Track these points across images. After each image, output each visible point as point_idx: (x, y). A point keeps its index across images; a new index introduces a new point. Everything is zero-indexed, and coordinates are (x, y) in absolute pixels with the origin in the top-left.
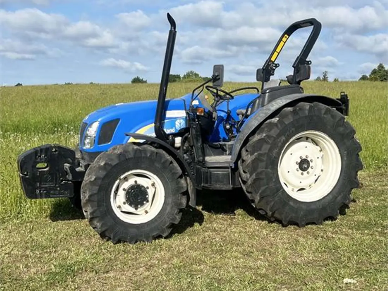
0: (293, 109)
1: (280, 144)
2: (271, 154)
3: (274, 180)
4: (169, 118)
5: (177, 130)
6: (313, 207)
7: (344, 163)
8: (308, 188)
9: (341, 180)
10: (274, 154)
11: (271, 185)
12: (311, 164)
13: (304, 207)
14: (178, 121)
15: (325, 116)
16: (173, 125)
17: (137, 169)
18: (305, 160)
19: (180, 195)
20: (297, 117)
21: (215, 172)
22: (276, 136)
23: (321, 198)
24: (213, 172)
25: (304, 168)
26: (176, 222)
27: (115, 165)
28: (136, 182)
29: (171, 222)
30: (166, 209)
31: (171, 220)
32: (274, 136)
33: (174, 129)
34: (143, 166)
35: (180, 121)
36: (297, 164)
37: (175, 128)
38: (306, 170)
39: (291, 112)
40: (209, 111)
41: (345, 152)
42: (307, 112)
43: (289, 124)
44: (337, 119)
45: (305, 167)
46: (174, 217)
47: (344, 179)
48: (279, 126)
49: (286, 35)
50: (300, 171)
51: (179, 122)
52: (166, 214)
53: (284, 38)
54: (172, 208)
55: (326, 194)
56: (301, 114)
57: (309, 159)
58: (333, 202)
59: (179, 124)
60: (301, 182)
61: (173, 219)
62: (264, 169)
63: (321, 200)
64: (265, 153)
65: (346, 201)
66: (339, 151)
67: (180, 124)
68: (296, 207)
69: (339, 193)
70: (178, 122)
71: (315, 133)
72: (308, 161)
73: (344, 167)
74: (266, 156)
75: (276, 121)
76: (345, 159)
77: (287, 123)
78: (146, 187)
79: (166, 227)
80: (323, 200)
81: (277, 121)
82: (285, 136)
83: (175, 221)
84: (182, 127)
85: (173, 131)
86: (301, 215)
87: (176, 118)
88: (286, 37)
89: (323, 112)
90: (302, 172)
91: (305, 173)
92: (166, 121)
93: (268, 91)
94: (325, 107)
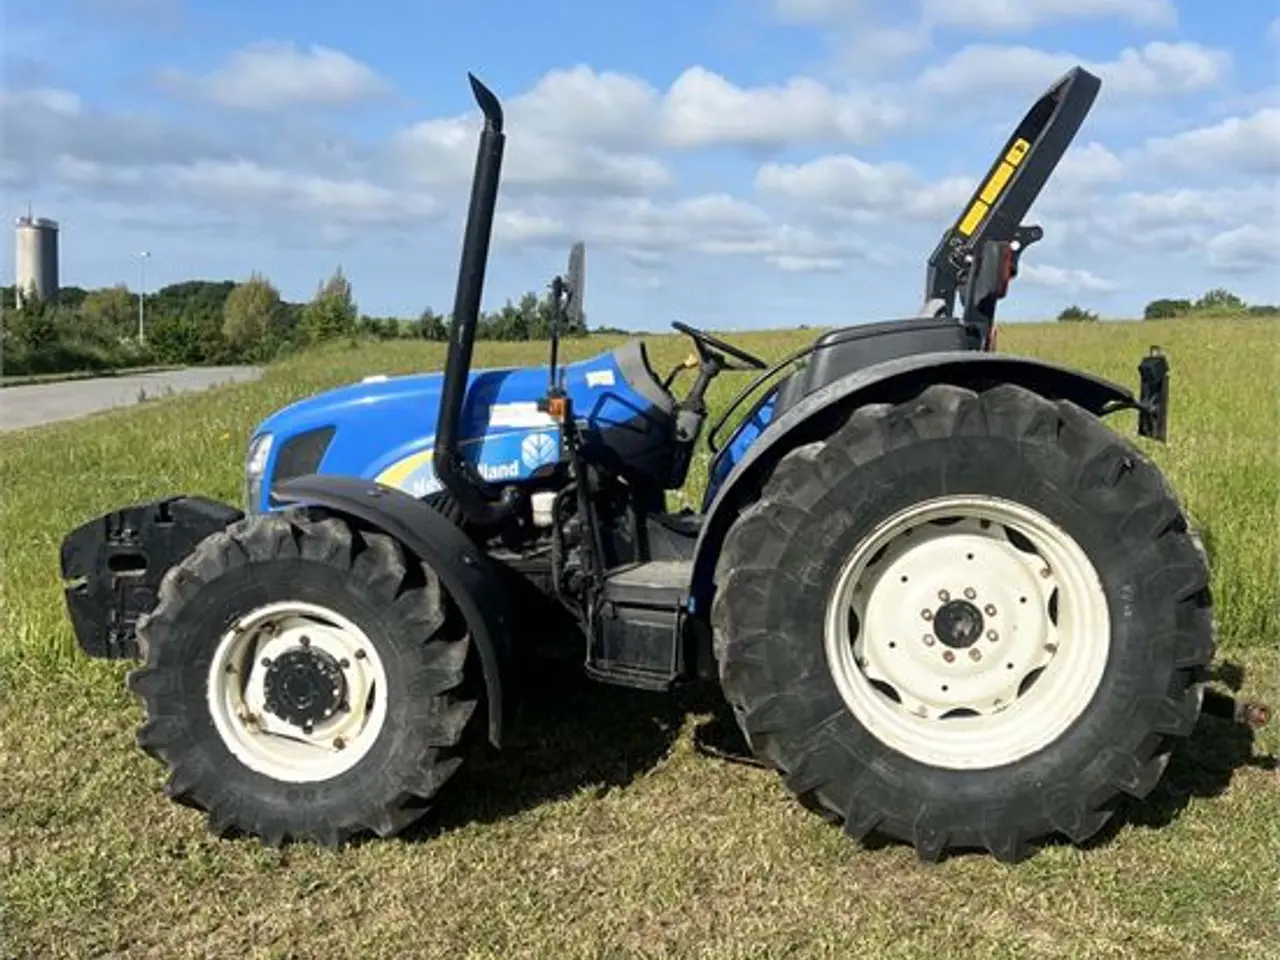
0: (888, 410)
1: (830, 541)
2: (790, 577)
3: (804, 674)
4: (498, 430)
5: (527, 468)
6: (975, 790)
7: (1123, 629)
8: (986, 711)
9: (1106, 696)
10: (806, 580)
11: (789, 692)
12: (989, 623)
13: (932, 785)
14: (533, 438)
15: (1032, 440)
16: (513, 453)
17: (288, 598)
18: (961, 604)
19: (436, 699)
20: (905, 441)
21: (635, 622)
22: (813, 509)
23: (1016, 758)
24: (629, 622)
25: (955, 634)
26: (424, 791)
27: (212, 582)
28: (305, 640)
29: (405, 788)
30: (390, 742)
31: (405, 781)
32: (806, 509)
33: (515, 465)
34: (309, 590)
35: (539, 440)
36: (928, 619)
37: (521, 464)
38: (967, 645)
39: (880, 420)
40: (655, 408)
41: (1127, 588)
42: (948, 423)
43: (866, 467)
44: (1091, 453)
45: (962, 634)
46: (414, 774)
47: (1122, 696)
48: (826, 473)
49: (1020, 142)
50: (941, 647)
51: (536, 443)
52: (387, 760)
53: (1013, 150)
54: (408, 741)
55: (1038, 747)
56: (924, 430)
57: (979, 603)
58: (1067, 780)
59: (534, 452)
60: (945, 688)
61: (409, 780)
62: (764, 631)
63: (1013, 765)
64: (769, 571)
65: (1131, 780)
66: (1102, 579)
67: (539, 449)
68: (899, 782)
69: (1094, 748)
70: (532, 444)
71: (990, 503)
72: (977, 611)
73: (1122, 646)
74: (769, 583)
75: (815, 452)
76: (1128, 614)
77: (858, 462)
78: (338, 659)
79: (387, 805)
80: (1023, 769)
81: (818, 455)
82: (849, 509)
83: (418, 785)
84: (547, 460)
85: (512, 471)
86: (918, 816)
87: (525, 431)
88: (1020, 149)
89: (1024, 423)
90: (946, 648)
91: (961, 654)
92: (487, 438)
93: (829, 340)
94: (1037, 403)
